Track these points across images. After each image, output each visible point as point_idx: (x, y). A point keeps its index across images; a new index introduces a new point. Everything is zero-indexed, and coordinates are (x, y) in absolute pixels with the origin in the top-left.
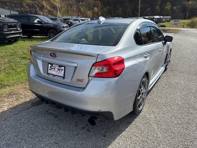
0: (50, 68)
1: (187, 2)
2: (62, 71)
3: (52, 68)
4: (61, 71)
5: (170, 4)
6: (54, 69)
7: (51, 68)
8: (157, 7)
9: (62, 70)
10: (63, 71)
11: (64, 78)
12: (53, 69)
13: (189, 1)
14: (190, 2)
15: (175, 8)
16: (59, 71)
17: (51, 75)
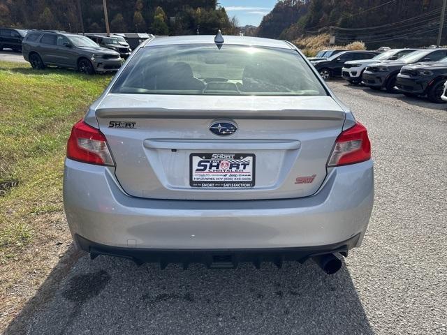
0: (199, 165)
1: (192, 9)
2: (244, 168)
3: (208, 164)
4: (241, 167)
5: (163, 9)
6: (217, 166)
7: (205, 166)
8: (138, 14)
9: (245, 165)
10: (249, 167)
11: (253, 183)
12: (211, 166)
13: (197, 8)
14: (199, 11)
15: (173, 19)
16: (234, 169)
17: (206, 185)
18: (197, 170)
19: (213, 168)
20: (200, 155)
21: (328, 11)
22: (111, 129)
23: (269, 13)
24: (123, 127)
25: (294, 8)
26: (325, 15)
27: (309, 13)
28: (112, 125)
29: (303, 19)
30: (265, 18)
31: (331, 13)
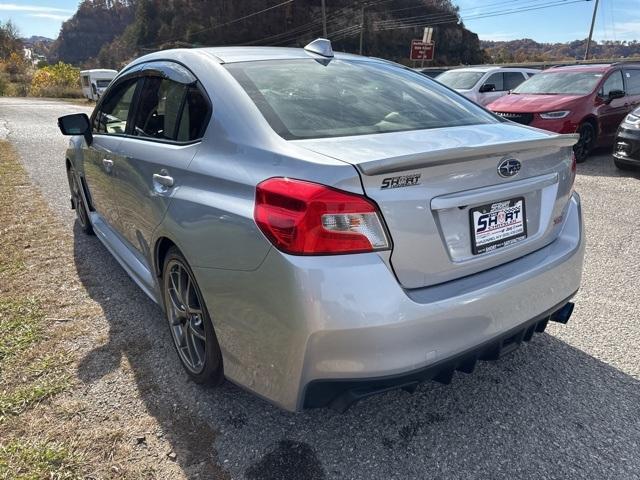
0: (480, 223)
2: (517, 217)
3: (487, 219)
4: (514, 216)
6: (495, 221)
7: (485, 223)
9: (517, 212)
10: (520, 214)
11: (525, 234)
12: (491, 221)
16: (509, 220)
17: (489, 248)
18: (479, 230)
19: (493, 224)
20: (479, 209)
21: (168, 18)
22: (385, 191)
23: (70, 17)
24: (403, 185)
25: (112, 12)
26: (164, 26)
27: (139, 21)
28: (386, 184)
29: (132, 29)
30: (65, 25)
31: (173, 23)
